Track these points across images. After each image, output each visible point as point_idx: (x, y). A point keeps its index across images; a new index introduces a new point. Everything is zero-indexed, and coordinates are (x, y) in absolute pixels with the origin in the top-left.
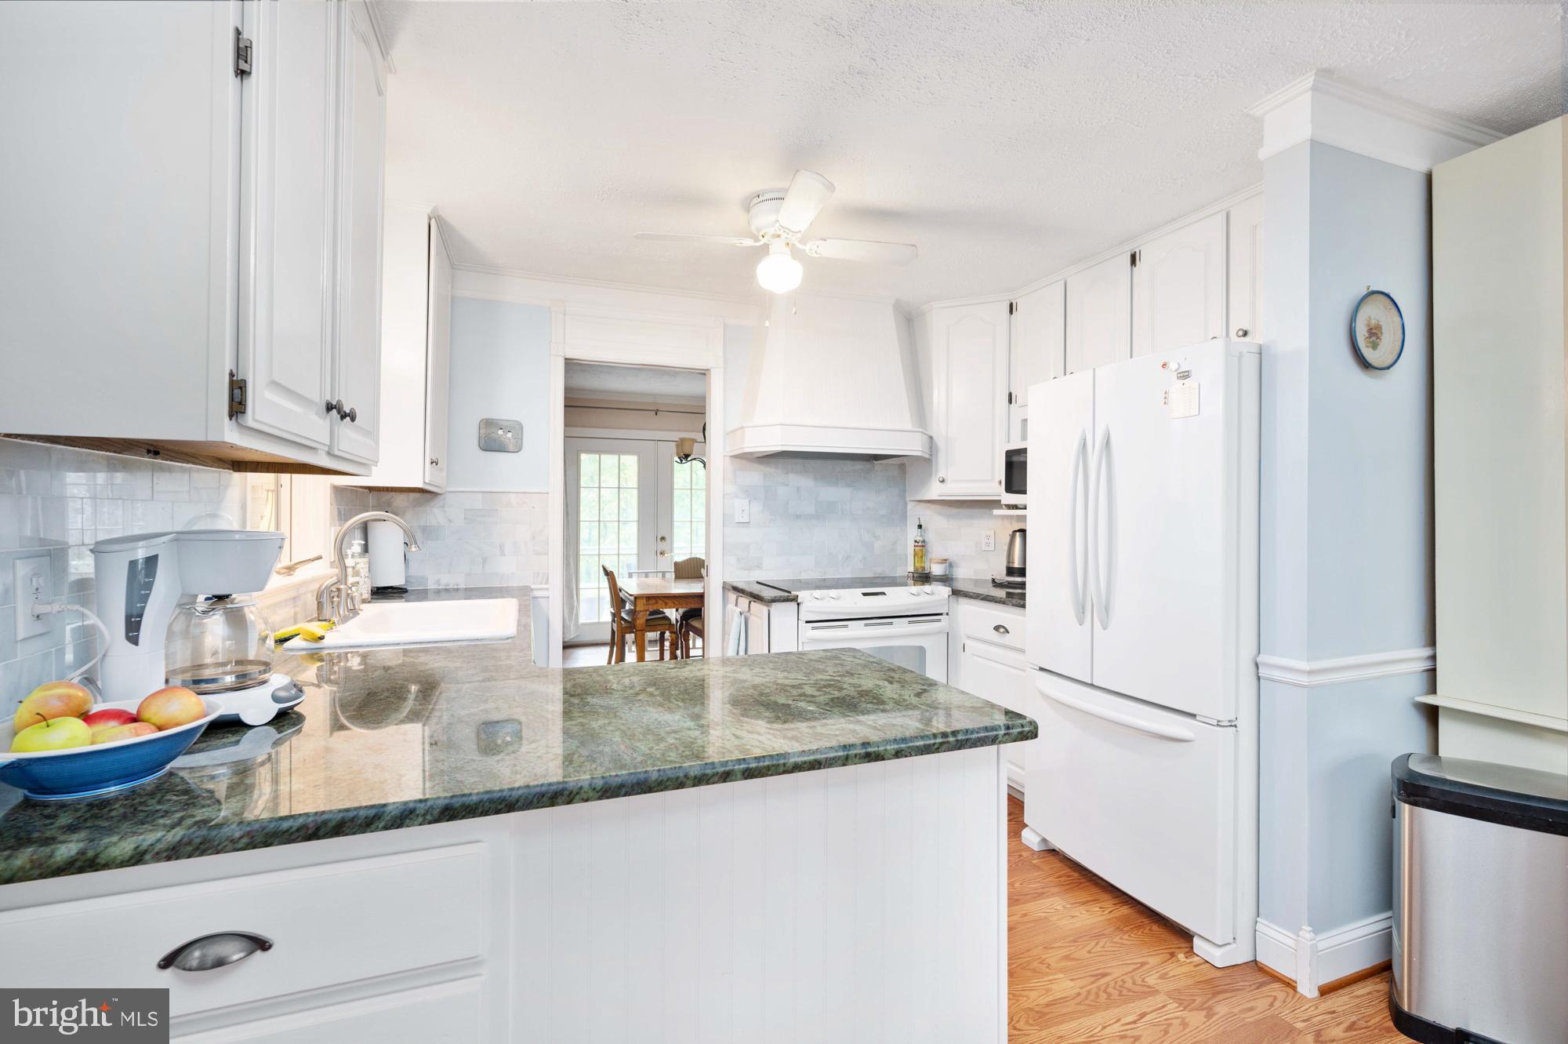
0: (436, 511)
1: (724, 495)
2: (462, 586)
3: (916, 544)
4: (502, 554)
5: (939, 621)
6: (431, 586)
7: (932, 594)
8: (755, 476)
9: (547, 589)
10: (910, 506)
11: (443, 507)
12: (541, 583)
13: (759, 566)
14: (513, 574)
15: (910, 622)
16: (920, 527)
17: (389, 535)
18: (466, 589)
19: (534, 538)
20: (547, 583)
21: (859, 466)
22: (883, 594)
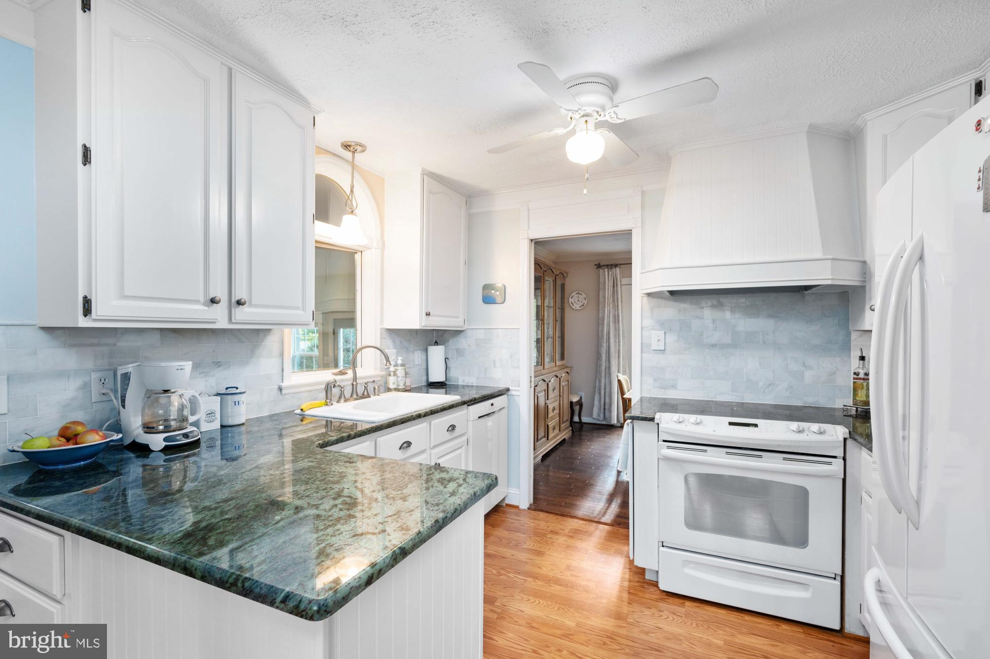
0: (462, 340)
1: (642, 328)
2: (475, 384)
3: (856, 376)
4: (495, 366)
5: (830, 464)
6: (461, 383)
7: (821, 433)
8: (671, 311)
9: (519, 391)
10: (854, 336)
11: (466, 337)
12: (515, 386)
13: (674, 387)
14: (500, 379)
15: (785, 459)
16: (862, 358)
17: (437, 353)
18: (477, 386)
19: (511, 357)
20: (519, 386)
21: (784, 298)
22: (756, 425)
